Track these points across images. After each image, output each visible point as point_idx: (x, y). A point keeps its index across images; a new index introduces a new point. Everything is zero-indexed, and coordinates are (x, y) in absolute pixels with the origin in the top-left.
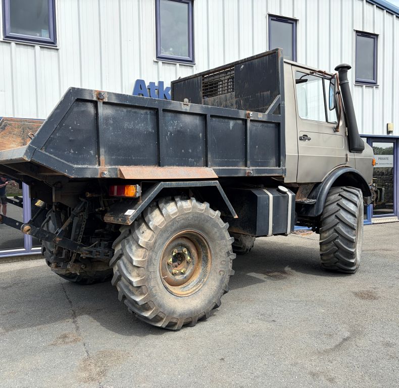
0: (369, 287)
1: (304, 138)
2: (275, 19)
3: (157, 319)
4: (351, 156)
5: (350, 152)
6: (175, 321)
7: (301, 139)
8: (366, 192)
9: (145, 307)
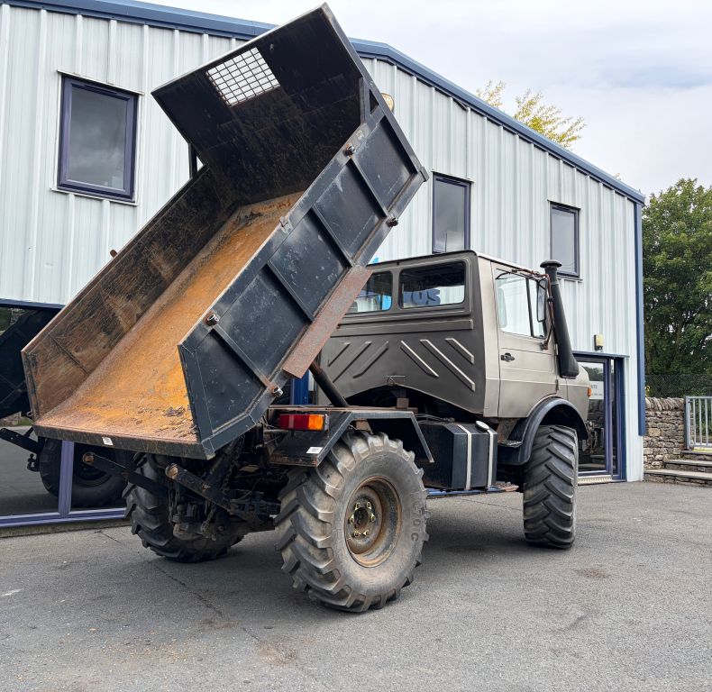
0: (593, 565)
1: (507, 357)
2: (441, 178)
3: (342, 595)
4: (563, 382)
5: (561, 377)
6: (361, 599)
7: (503, 358)
8: (582, 435)
9: (330, 578)
